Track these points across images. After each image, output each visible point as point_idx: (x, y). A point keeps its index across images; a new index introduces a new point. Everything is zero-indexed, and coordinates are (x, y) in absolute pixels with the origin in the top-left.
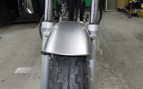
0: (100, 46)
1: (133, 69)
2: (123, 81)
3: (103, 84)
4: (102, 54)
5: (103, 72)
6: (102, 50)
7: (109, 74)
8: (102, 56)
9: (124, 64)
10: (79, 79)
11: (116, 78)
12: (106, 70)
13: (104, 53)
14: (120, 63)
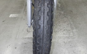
0: (59, 2)
1: (77, 14)
2: (70, 20)
3: (59, 22)
4: (60, 6)
5: (60, 16)
6: (60, 4)
7: (63, 17)
8: (60, 7)
9: (72, 11)
10: (49, 6)
11: (67, 19)
12: (61, 15)
13: (61, 6)
14: (70, 11)
